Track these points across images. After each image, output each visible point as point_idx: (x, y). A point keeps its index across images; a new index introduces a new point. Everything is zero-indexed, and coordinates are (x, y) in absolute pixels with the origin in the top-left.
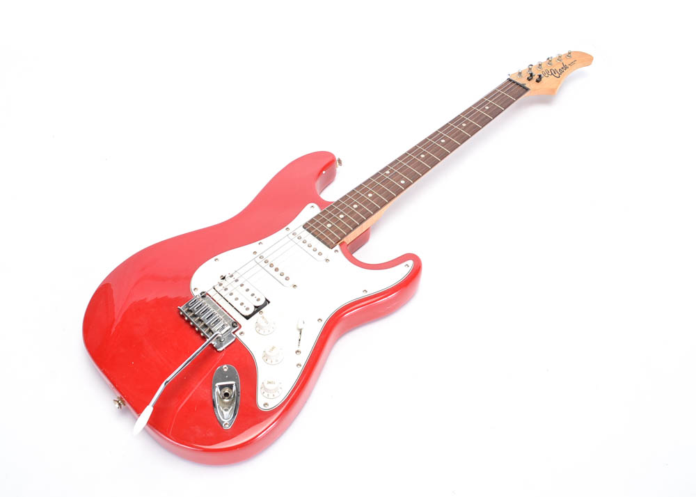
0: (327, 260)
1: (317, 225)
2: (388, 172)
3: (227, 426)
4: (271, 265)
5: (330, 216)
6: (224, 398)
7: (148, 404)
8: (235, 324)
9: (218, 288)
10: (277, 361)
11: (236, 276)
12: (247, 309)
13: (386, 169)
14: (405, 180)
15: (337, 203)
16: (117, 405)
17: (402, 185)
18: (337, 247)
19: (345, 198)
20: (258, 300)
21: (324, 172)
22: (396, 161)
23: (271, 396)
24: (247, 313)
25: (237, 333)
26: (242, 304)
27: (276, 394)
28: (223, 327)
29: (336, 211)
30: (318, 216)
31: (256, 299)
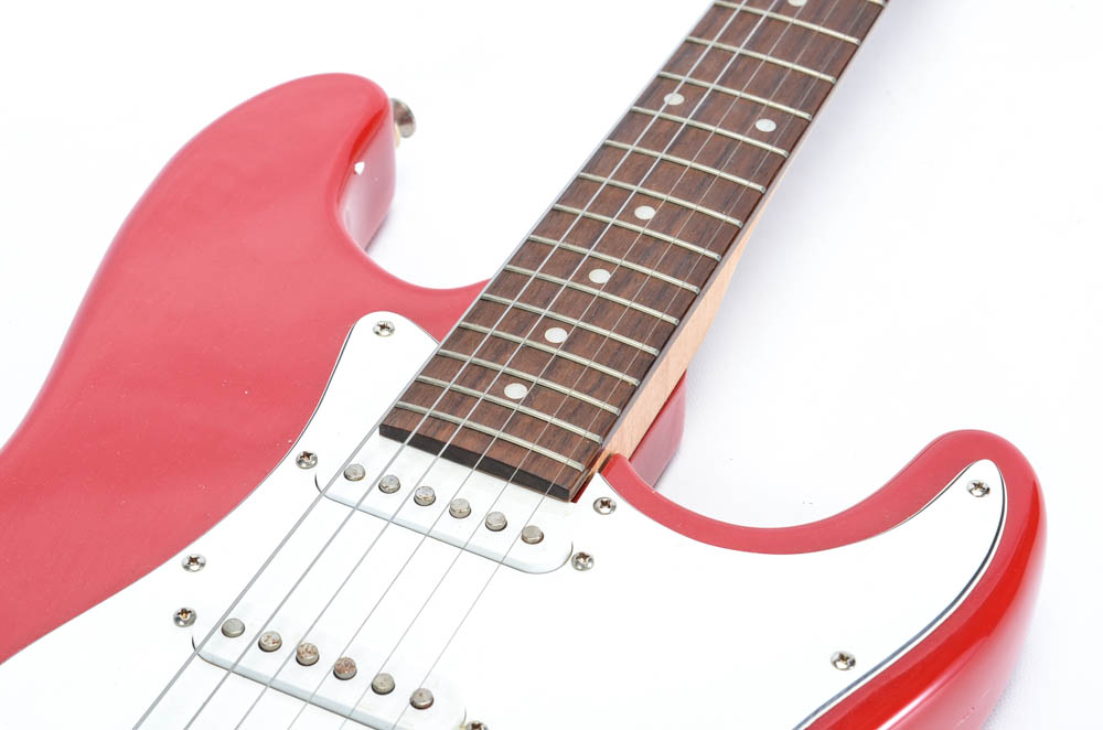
0: (582, 560)
1: (457, 402)
2: (674, 99)
4: (305, 657)
5: (499, 348)
13: (659, 87)
14: (771, 113)
15: (506, 281)
17: (768, 137)
18: (599, 487)
19: (530, 251)
21: (360, 167)
22: (688, 48)
29: (521, 321)
30: (438, 364)
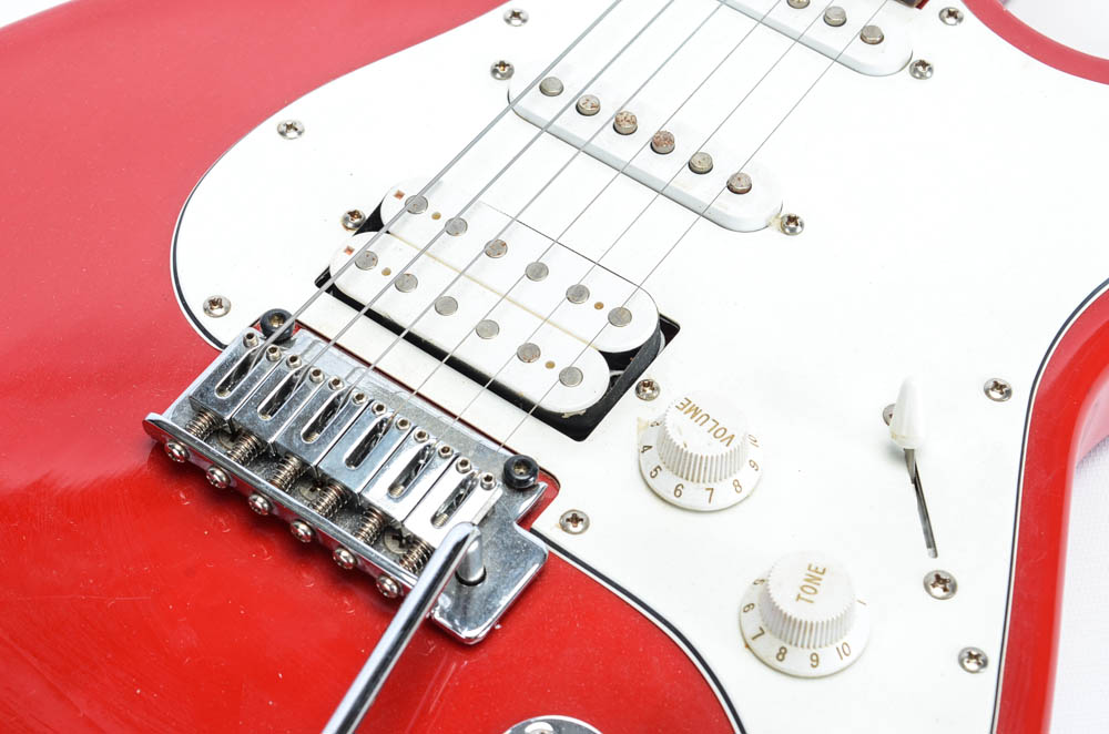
0: (921, 68)
4: (623, 126)
8: (520, 474)
9: (360, 285)
10: (847, 651)
11: (446, 203)
12: (569, 377)
20: (619, 317)
24: (573, 402)
25: (547, 522)
26: (529, 354)
28: (456, 500)
31: (604, 313)
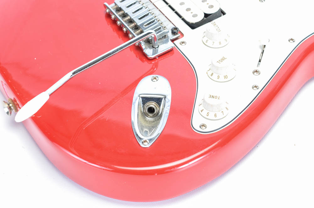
3: (146, 143)
6: (147, 115)
7: (45, 91)
8: (175, 30)
10: (226, 77)
12: (195, 16)
16: (7, 110)
20: (211, 7)
23: (211, 116)
26: (188, 10)
27: (220, 115)
31: (208, 5)
